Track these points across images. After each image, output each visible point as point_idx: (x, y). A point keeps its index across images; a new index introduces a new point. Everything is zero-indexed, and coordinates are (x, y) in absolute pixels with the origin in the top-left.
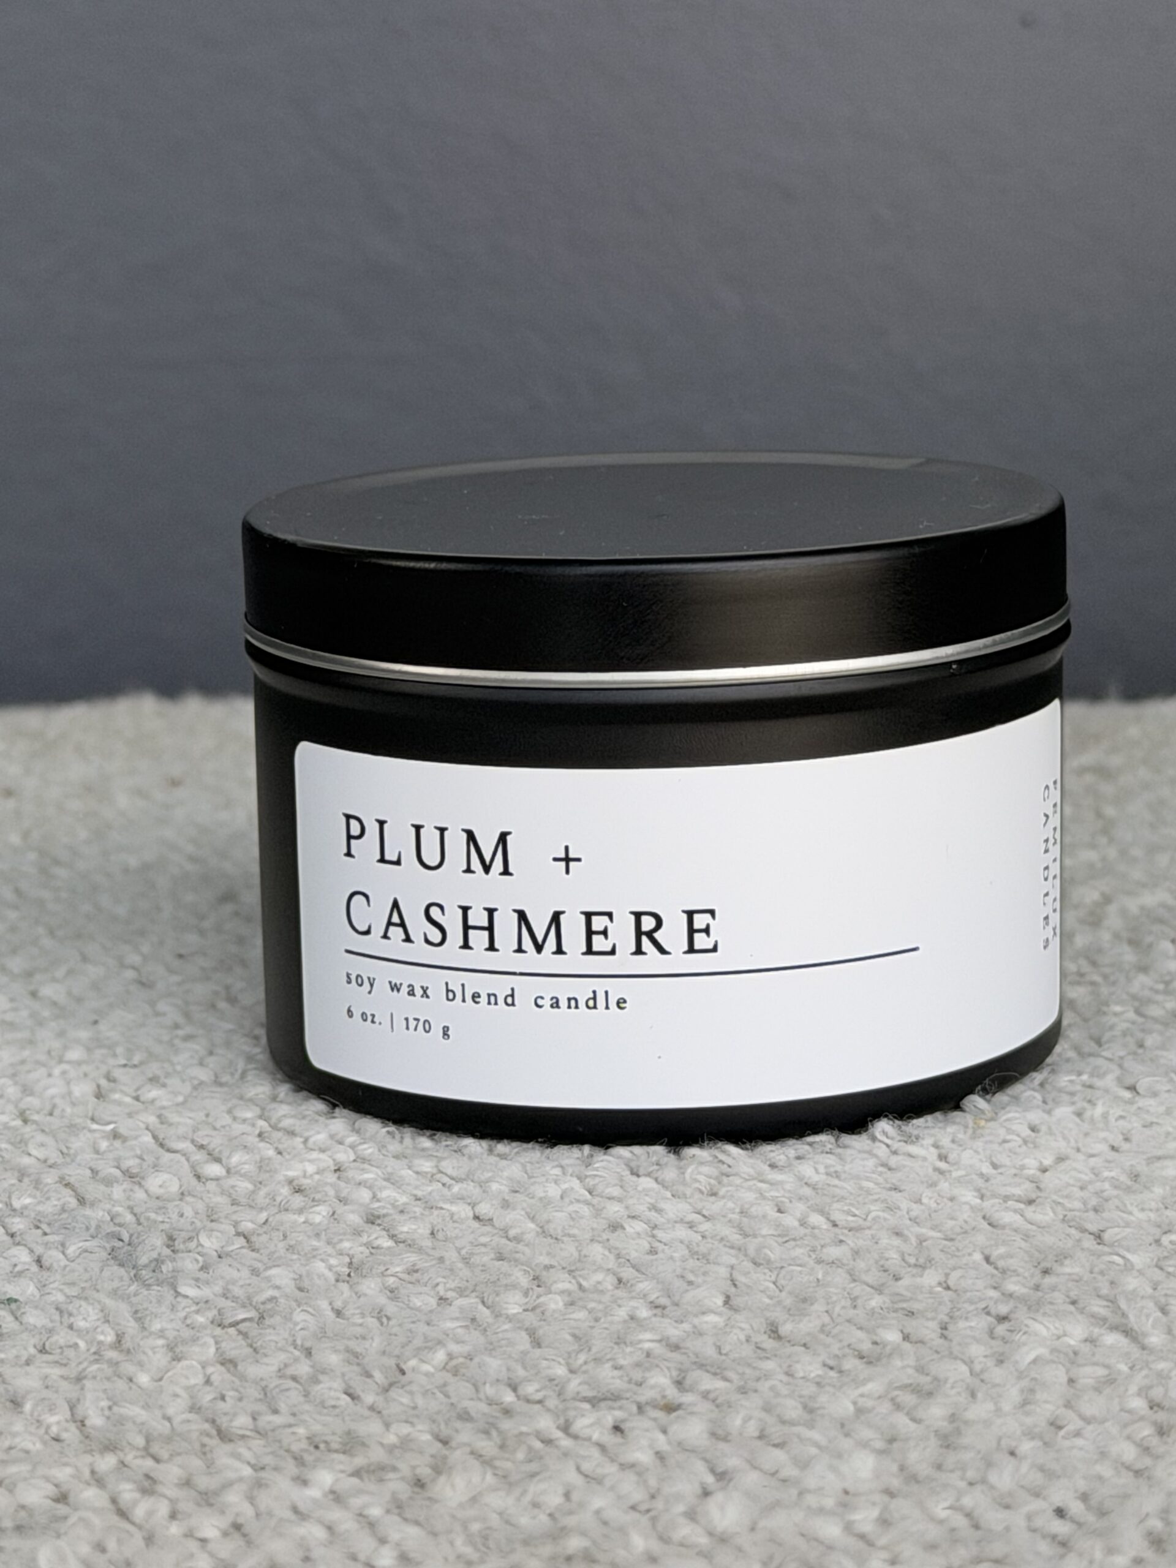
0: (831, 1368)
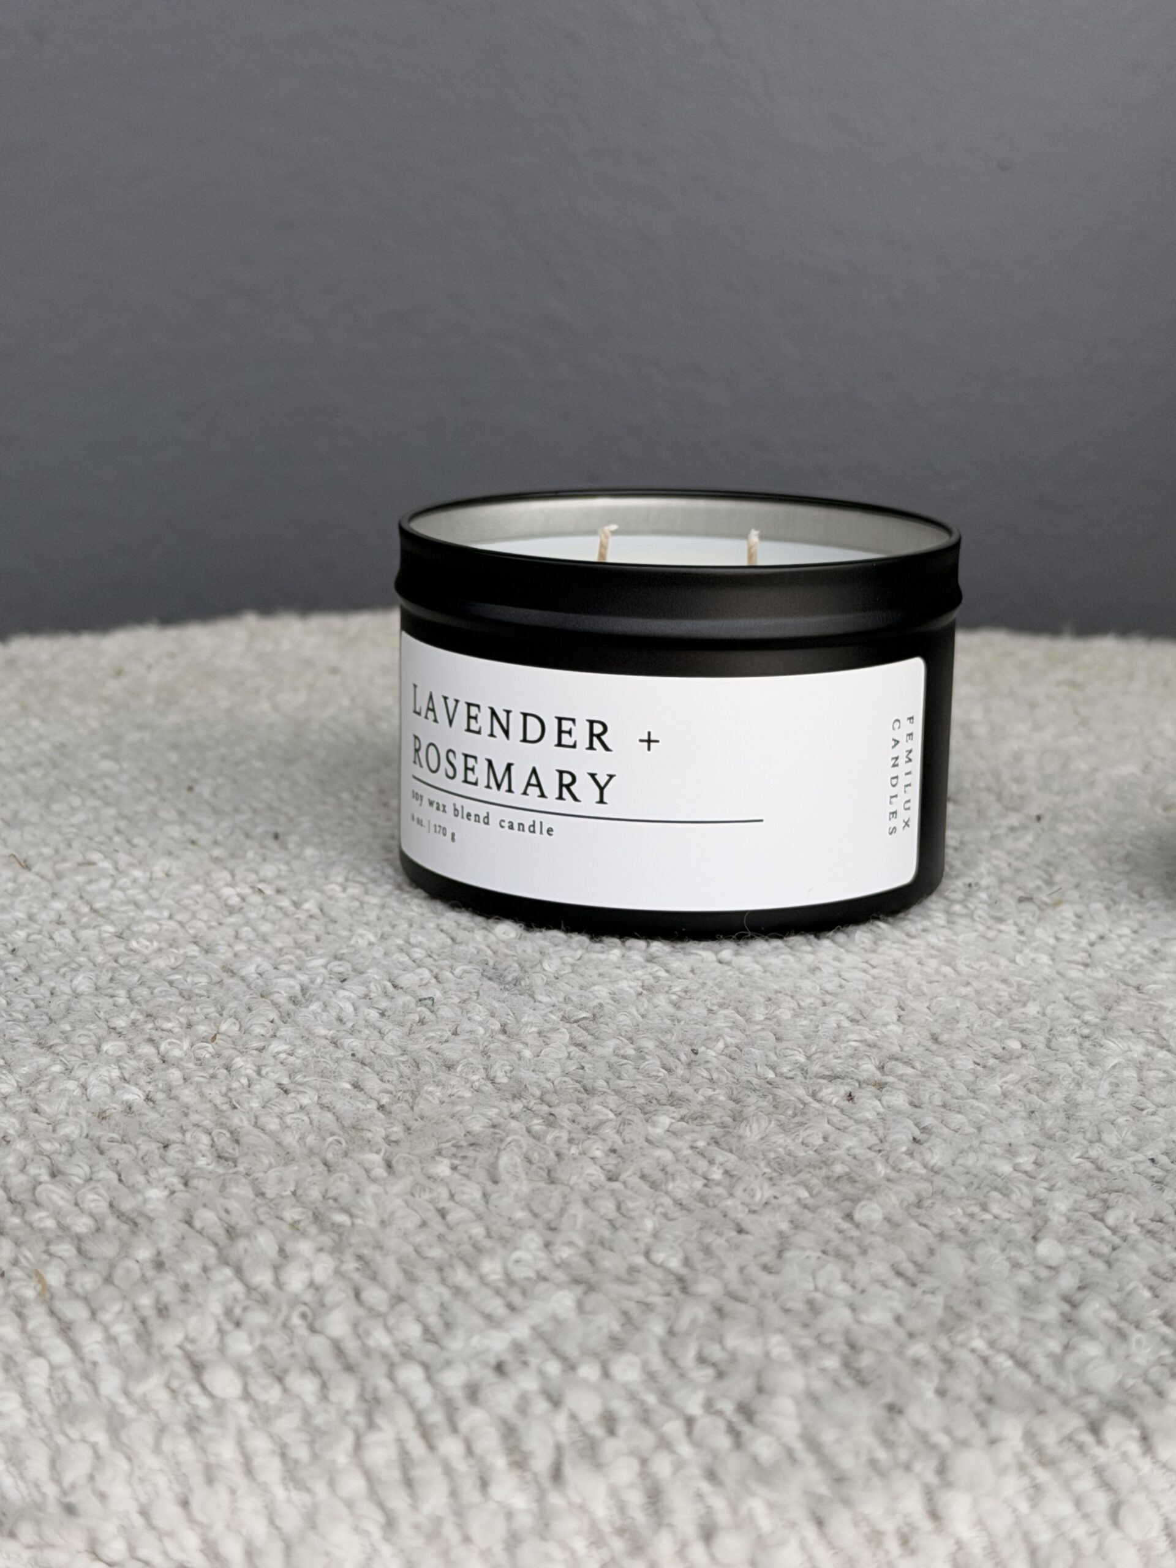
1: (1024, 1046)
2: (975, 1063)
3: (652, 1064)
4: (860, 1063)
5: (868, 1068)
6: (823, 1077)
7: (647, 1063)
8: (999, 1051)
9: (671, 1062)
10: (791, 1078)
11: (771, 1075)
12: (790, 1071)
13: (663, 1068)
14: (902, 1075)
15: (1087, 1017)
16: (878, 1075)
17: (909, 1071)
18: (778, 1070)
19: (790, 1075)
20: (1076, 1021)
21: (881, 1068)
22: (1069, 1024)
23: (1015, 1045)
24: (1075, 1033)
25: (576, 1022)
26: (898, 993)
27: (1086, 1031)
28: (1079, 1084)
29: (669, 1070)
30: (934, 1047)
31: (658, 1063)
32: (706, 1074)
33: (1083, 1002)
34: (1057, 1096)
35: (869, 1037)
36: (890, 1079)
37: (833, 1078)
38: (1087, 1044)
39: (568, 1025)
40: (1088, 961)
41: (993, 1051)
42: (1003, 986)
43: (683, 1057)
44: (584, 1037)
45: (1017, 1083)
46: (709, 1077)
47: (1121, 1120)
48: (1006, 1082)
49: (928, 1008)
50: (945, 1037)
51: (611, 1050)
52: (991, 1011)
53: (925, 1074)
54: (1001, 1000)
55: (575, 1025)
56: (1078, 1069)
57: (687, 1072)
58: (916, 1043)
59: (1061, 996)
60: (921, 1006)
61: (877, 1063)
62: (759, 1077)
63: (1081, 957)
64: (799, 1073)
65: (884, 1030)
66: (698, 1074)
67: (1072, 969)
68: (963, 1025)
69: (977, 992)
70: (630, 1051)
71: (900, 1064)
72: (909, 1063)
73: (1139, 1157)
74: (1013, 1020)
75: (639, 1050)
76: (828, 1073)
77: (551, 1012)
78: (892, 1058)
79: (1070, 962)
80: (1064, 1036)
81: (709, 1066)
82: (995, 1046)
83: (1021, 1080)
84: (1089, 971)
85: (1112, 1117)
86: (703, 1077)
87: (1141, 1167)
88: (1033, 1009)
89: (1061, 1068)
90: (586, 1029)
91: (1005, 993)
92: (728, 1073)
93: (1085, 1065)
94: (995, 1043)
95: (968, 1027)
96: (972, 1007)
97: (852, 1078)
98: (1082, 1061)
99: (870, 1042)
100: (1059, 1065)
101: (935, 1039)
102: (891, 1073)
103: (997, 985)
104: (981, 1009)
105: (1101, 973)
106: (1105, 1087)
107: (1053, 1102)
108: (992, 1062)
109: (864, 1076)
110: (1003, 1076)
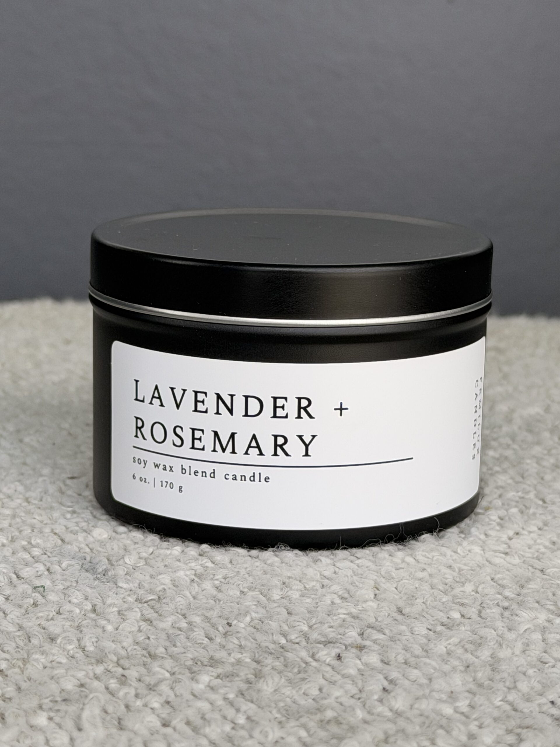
0: (430, 630)
1: (463, 616)
2: (428, 629)
3: (199, 635)
4: (347, 631)
5: (352, 635)
6: (320, 643)
7: (195, 633)
8: (445, 620)
9: (212, 632)
10: (297, 643)
11: (283, 641)
12: (297, 638)
13: (206, 637)
14: (376, 640)
15: (507, 593)
16: (359, 640)
17: (381, 636)
18: (288, 638)
19: (297, 641)
20: (499, 596)
21: (362, 634)
22: (494, 600)
23: (456, 615)
24: (499, 606)
25: (146, 602)
26: (375, 577)
27: (506, 604)
28: (500, 645)
29: (210, 639)
30: (400, 617)
31: (202, 633)
32: (236, 641)
33: (505, 582)
34: (485, 654)
35: (354, 611)
36: (368, 643)
37: (327, 643)
38: (507, 614)
39: (140, 605)
40: (508, 550)
41: (441, 620)
42: (448, 571)
43: (221, 629)
44: (150, 614)
45: (457, 645)
46: (239, 644)
47: (531, 672)
48: (449, 644)
49: (396, 588)
50: (406, 610)
51: (170, 624)
52: (439, 590)
53: (392, 639)
54: (447, 581)
55: (146, 605)
56: (500, 633)
57: (224, 640)
58: (387, 614)
59: (488, 578)
60: (390, 586)
61: (359, 630)
62: (274, 643)
63: (503, 547)
64: (304, 640)
65: (364, 605)
66: (231, 642)
67: (497, 557)
68: (419, 601)
69: (431, 575)
70: (183, 624)
71: (375, 632)
72: (381, 631)
73: (543, 700)
74: (454, 596)
75: (190, 623)
76: (323, 640)
77: (129, 595)
78: (370, 627)
79: (495, 551)
80: (491, 608)
81: (239, 635)
82: (442, 616)
83: (460, 642)
84: (508, 558)
85: (524, 669)
86: (234, 643)
87: (545, 708)
88: (469, 588)
89: (490, 633)
90: (153, 608)
91: (449, 575)
92: (252, 640)
93: (506, 630)
94: (441, 614)
95: (423, 602)
96: (426, 587)
97: (340, 643)
98: (503, 627)
99: (355, 614)
100: (487, 630)
101: (400, 611)
102: (368, 638)
103: (444, 570)
104: (433, 589)
105: (516, 560)
106: (519, 646)
107: (483, 658)
108: (439, 628)
109: (349, 641)
110: (447, 640)
